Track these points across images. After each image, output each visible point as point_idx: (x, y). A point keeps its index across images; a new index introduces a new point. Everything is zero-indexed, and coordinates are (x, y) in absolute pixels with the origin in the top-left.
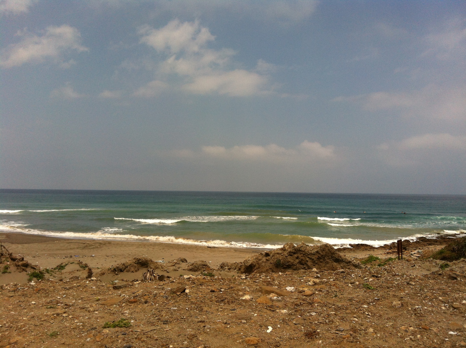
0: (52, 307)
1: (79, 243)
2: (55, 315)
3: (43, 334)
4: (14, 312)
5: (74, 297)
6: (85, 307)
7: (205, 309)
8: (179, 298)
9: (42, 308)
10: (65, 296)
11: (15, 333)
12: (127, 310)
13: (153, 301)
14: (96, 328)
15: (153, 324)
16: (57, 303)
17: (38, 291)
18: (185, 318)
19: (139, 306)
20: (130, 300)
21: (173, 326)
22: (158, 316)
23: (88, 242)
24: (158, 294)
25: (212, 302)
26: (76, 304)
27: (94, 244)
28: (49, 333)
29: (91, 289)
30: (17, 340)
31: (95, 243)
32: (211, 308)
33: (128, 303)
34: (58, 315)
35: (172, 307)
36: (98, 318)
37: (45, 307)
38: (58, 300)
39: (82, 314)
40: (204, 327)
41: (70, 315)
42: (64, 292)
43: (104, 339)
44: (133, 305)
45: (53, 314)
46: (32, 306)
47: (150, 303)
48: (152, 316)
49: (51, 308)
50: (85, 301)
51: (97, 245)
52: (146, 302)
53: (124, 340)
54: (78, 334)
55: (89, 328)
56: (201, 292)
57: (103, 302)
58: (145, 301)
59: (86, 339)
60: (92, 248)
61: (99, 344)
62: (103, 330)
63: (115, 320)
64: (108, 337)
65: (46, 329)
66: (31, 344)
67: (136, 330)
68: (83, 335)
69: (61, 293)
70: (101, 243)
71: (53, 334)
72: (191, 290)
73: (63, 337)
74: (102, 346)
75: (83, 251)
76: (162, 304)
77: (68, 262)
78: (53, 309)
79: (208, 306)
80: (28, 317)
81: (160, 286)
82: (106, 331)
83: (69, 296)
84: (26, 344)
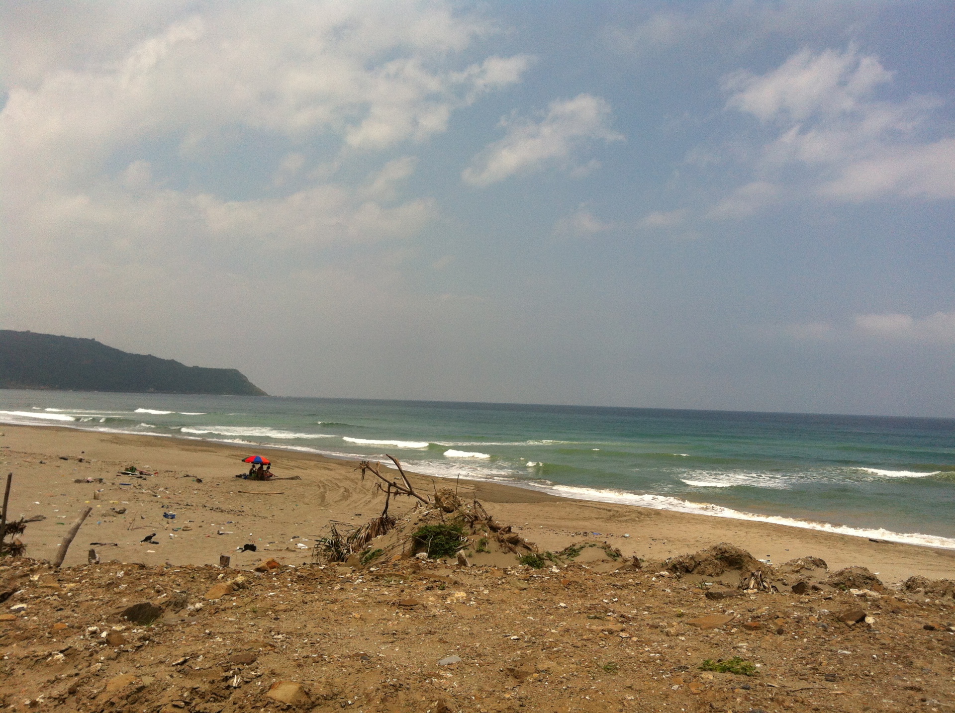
0: (598, 616)
1: (600, 509)
2: (606, 633)
3: (590, 663)
4: (532, 616)
5: (633, 603)
6: (659, 626)
7: (919, 663)
8: (852, 633)
9: (579, 616)
10: (616, 599)
11: (542, 655)
12: (742, 641)
13: (795, 632)
14: (688, 668)
15: (802, 677)
16: (606, 611)
17: (568, 585)
18: (873, 676)
19: (767, 638)
20: (746, 623)
21: (848, 686)
22: (812, 663)
23: (616, 509)
24: (804, 618)
25: (931, 650)
26: (640, 618)
27: (627, 514)
28: (601, 663)
29: (663, 593)
30: (549, 666)
31: (629, 512)
32: (931, 663)
33: (744, 629)
34: (611, 632)
35: (840, 649)
36: (688, 649)
37: (586, 615)
38: (605, 605)
39: (654, 637)
40: (924, 700)
41: (633, 636)
42: (613, 592)
43: (705, 691)
44: (753, 633)
45: (603, 630)
46: (562, 611)
47: (789, 635)
48: (799, 662)
49: (595, 618)
50: (655, 613)
51: (633, 516)
52: (780, 632)
53: (747, 699)
54: (654, 673)
55: (674, 666)
56: (902, 626)
57: (691, 620)
58: (778, 628)
59: (671, 685)
60: (623, 521)
61: (698, 699)
62: (701, 674)
63: (722, 658)
64: (713, 688)
65: (595, 656)
66: (572, 678)
67: (770, 684)
68: (664, 676)
69: (608, 594)
70: (640, 513)
71: (609, 667)
72: (878, 620)
73: (627, 676)
74: (703, 704)
75: (608, 524)
76: (816, 641)
77: (584, 542)
78: (600, 621)
79: (923, 659)
80: (559, 629)
81: (802, 603)
82: (708, 676)
83: (624, 600)
84: (564, 677)
